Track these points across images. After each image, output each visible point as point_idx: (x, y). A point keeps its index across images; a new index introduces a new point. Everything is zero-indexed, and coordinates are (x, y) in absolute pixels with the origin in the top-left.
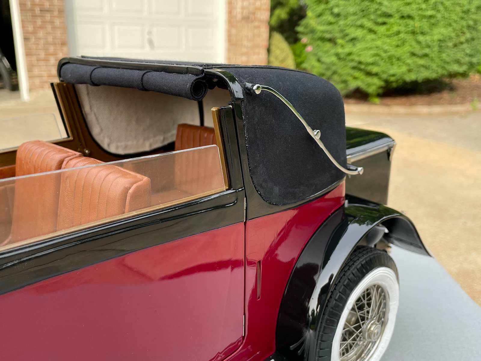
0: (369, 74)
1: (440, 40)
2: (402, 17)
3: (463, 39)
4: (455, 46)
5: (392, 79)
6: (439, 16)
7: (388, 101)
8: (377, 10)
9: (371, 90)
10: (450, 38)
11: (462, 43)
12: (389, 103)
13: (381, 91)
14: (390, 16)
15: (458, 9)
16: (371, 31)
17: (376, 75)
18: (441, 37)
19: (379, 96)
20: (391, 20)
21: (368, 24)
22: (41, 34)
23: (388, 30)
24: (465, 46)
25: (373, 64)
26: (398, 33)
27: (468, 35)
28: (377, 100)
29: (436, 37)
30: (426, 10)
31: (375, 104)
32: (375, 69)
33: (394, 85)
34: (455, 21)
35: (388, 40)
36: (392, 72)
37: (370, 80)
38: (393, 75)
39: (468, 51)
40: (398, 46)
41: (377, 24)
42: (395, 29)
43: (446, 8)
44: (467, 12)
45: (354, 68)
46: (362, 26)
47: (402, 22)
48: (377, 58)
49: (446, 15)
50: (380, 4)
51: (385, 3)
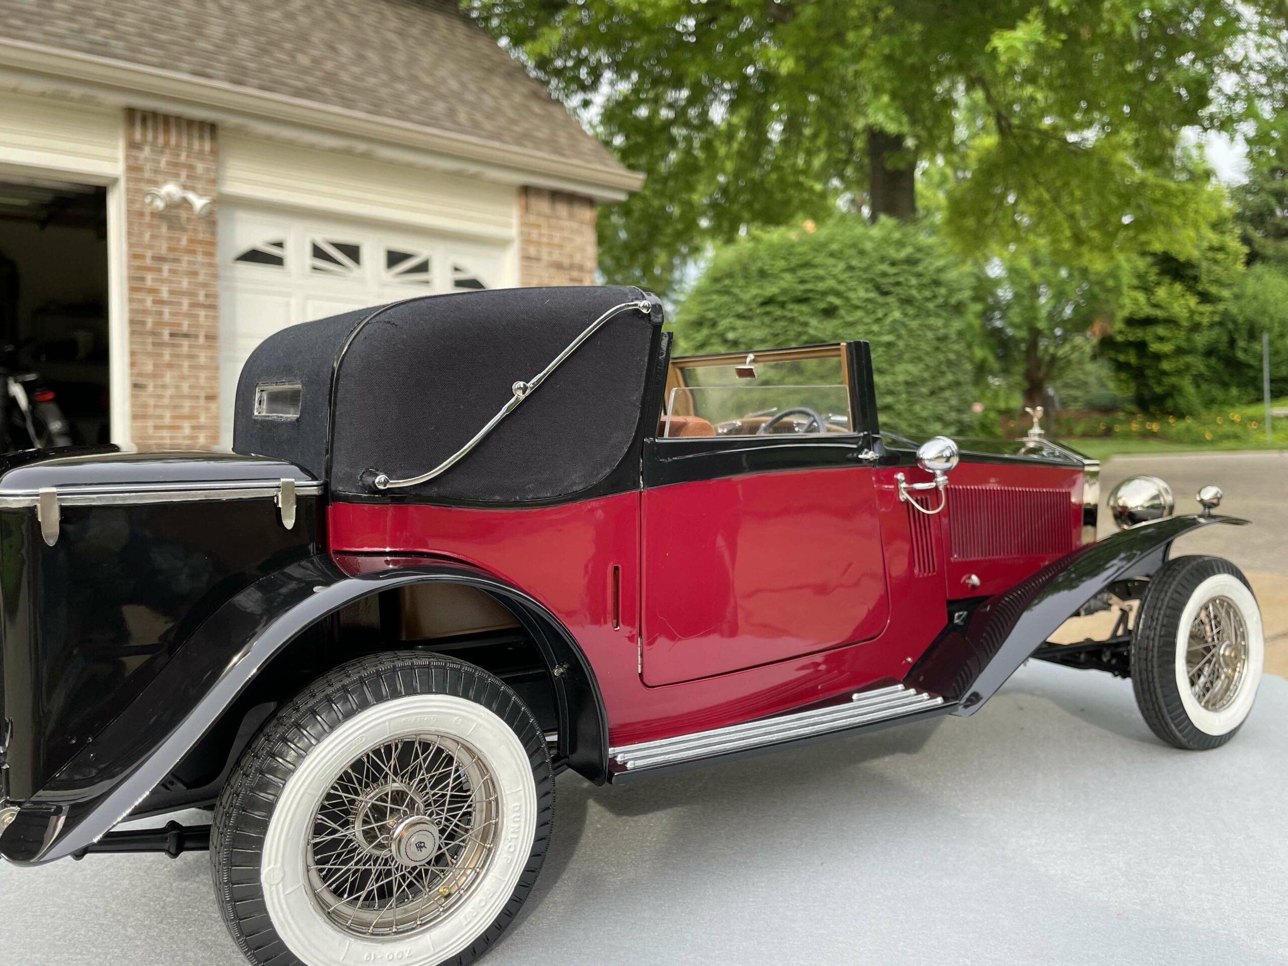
1: (907, 383)
3: (942, 382)
4: (932, 393)
6: (901, 344)
8: (799, 334)
10: (924, 381)
11: (942, 389)
15: (930, 335)
18: (909, 378)
22: (169, 377)
24: (947, 394)
27: (950, 377)
29: (901, 378)
30: (880, 334)
34: (927, 353)
39: (954, 402)
43: (911, 332)
44: (943, 339)
49: (912, 342)
50: (806, 324)
51: (814, 322)
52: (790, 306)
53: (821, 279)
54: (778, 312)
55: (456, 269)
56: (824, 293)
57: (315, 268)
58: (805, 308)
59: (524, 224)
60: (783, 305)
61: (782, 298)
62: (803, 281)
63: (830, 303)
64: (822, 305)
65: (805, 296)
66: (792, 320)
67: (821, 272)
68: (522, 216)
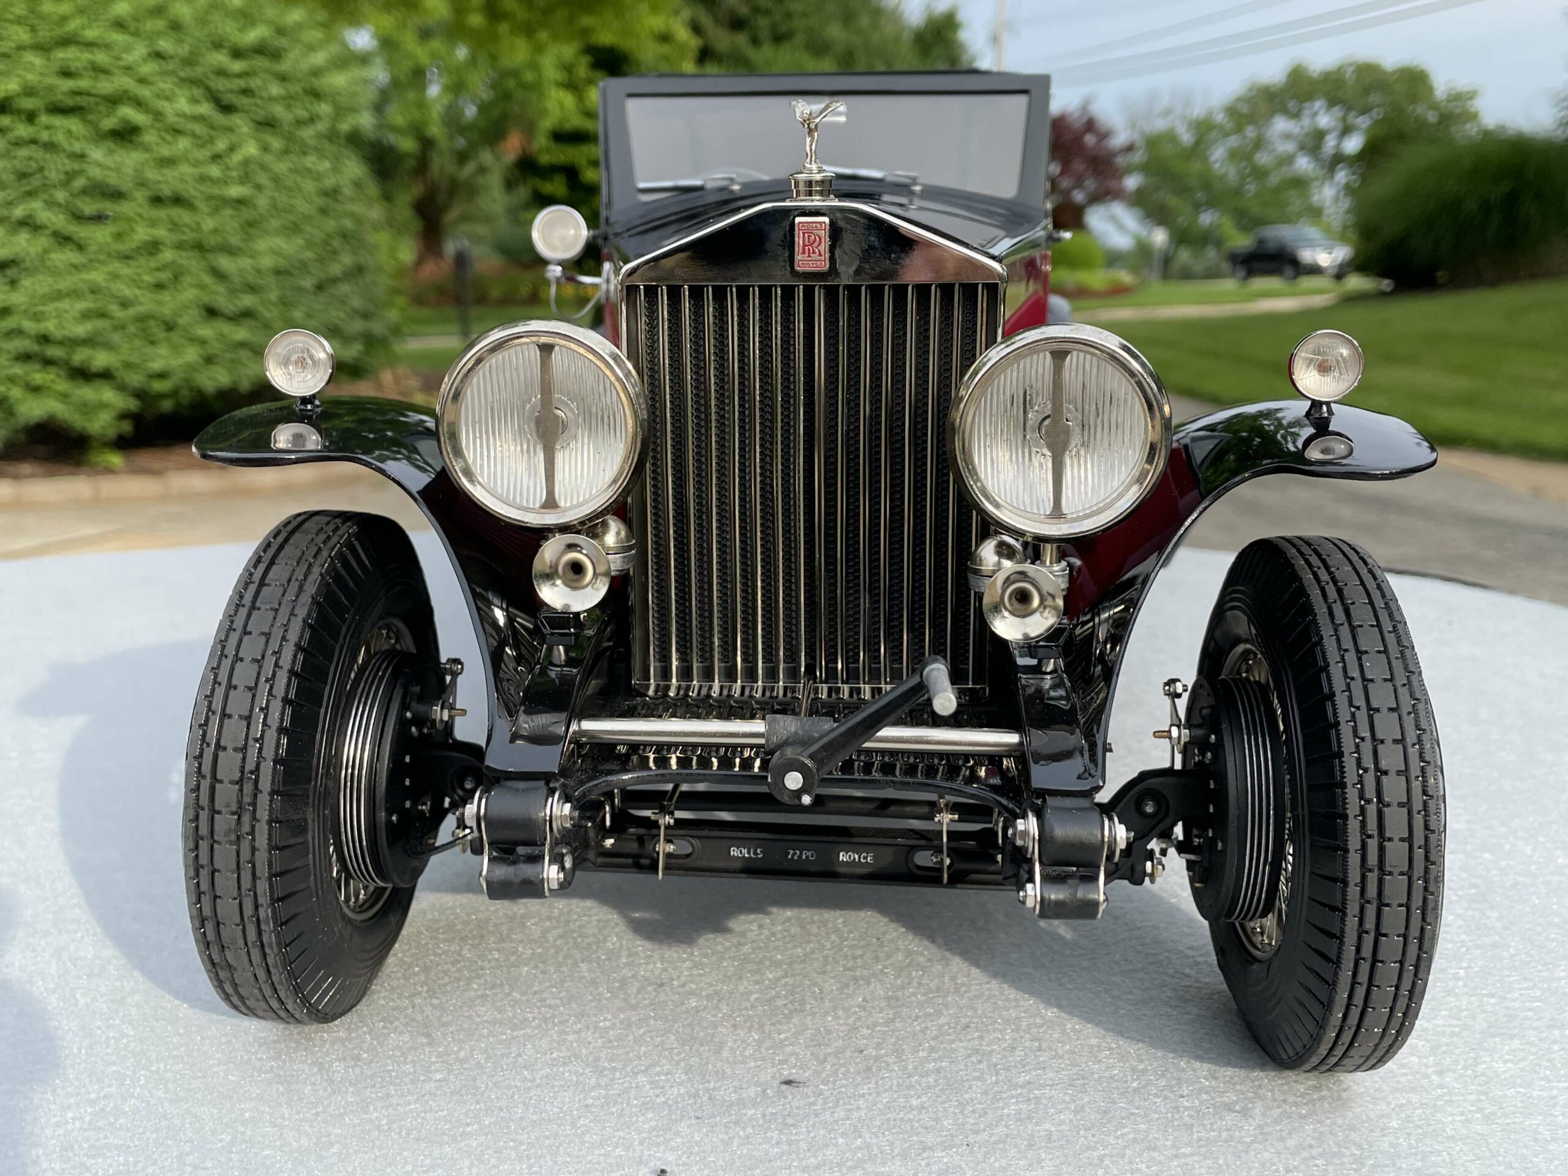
0: (83, 374)
2: (157, 200)
5: (158, 386)
7: (145, 458)
8: (71, 176)
9: (101, 424)
12: (157, 465)
13: (127, 427)
14: (117, 195)
16: (64, 239)
17: (106, 375)
19: (123, 444)
20: (126, 208)
21: (57, 220)
23: (119, 236)
25: (89, 342)
26: (153, 247)
28: (115, 459)
30: (224, 182)
31: (109, 471)
32: (101, 359)
33: (167, 405)
34: (307, 218)
35: (125, 270)
36: (156, 365)
37: (87, 392)
38: (162, 376)
40: (159, 286)
41: (79, 217)
42: (142, 234)
45: (25, 357)
46: (28, 224)
47: (162, 213)
48: (100, 324)
50: (81, 156)
51: (97, 154)
52: (44, 119)
53: (99, 70)
54: (22, 130)
56: (114, 101)
58: (73, 124)
60: (31, 117)
61: (28, 104)
62: (66, 73)
63: (126, 122)
64: (109, 123)
65: (70, 102)
66: (51, 147)
67: (101, 57)
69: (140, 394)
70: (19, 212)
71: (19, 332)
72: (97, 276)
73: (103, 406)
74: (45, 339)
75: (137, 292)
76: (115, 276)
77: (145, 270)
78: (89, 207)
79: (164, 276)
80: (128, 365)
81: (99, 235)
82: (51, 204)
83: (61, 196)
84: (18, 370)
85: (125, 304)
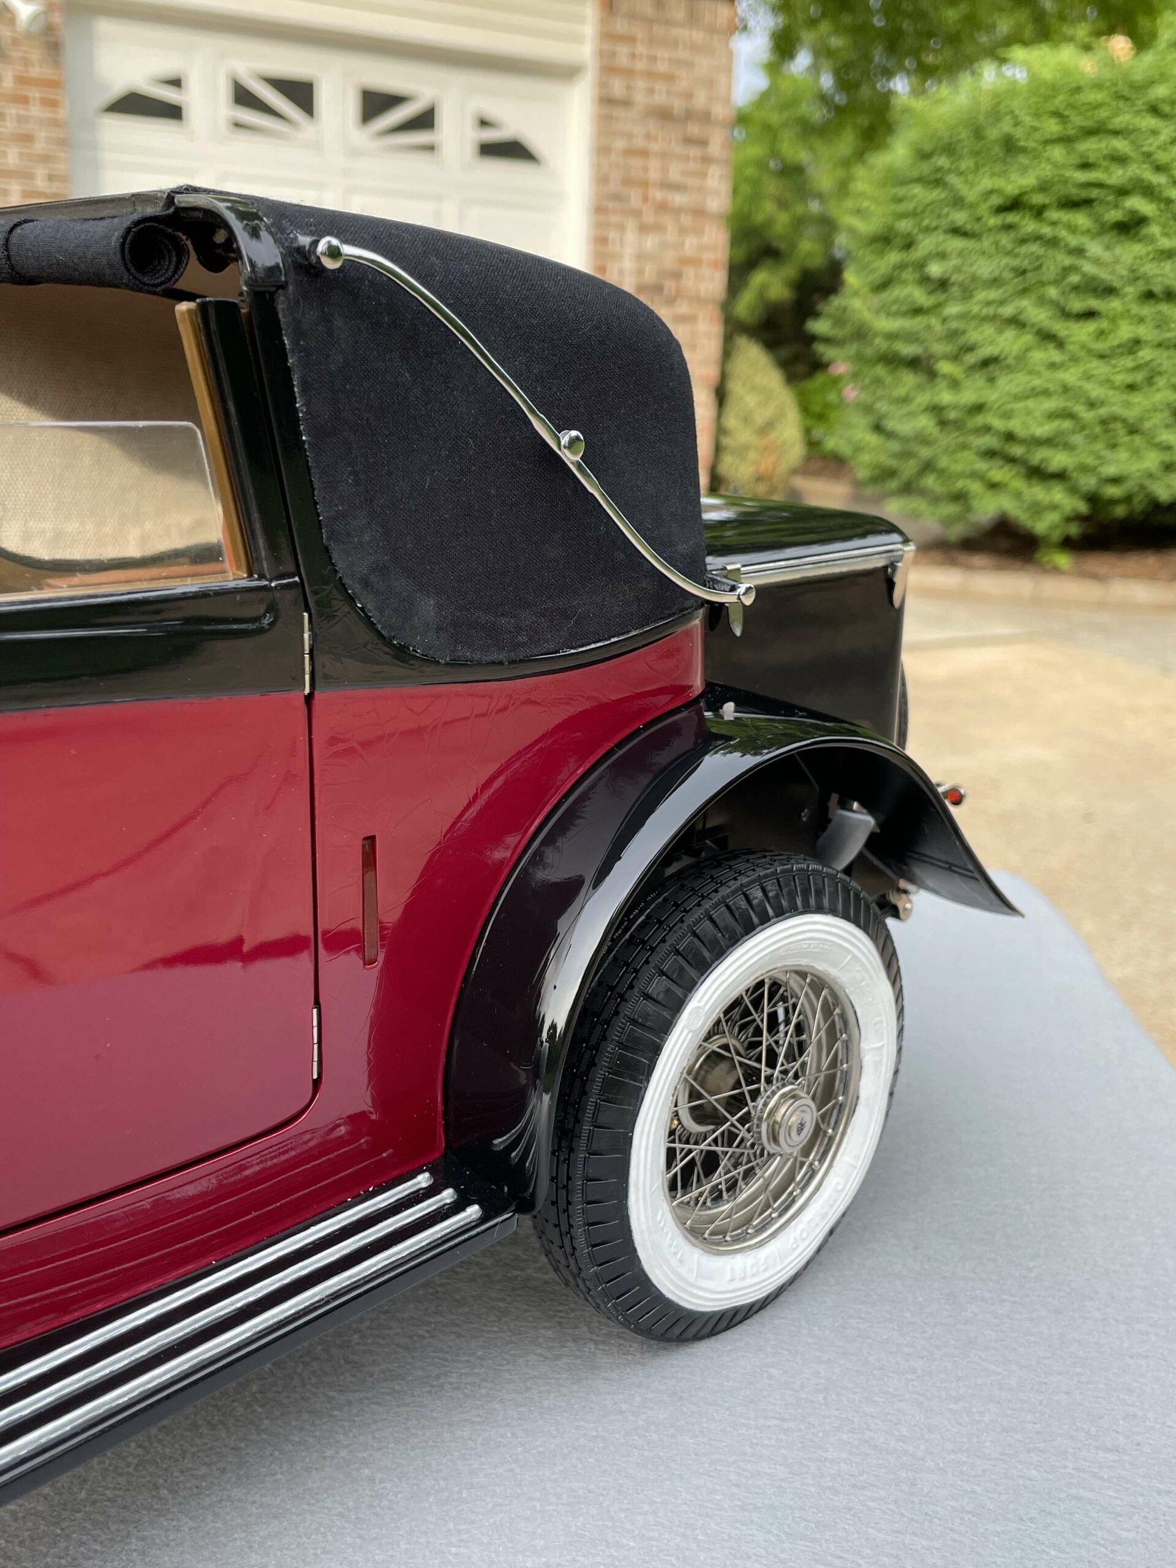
0: (1037, 474)
2: (1149, 296)
5: (1113, 491)
7: (1097, 562)
8: (1066, 271)
9: (1043, 526)
12: (1103, 570)
13: (1074, 530)
14: (1109, 291)
16: (1047, 337)
17: (1060, 476)
19: (1069, 544)
20: (1115, 304)
21: (1040, 316)
23: (1101, 334)
25: (1048, 442)
26: (1134, 346)
28: (1063, 560)
31: (1056, 570)
32: (1058, 460)
33: (1120, 511)
35: (1100, 368)
36: (1111, 470)
37: (1038, 492)
38: (1116, 480)
40: (1131, 387)
41: (1066, 315)
42: (1125, 332)
45: (990, 454)
46: (1016, 322)
47: (1147, 310)
48: (1067, 424)
50: (1079, 252)
51: (1095, 248)
52: (1054, 215)
53: (1120, 159)
54: (1029, 226)
55: (484, 123)
56: (1123, 192)
57: (238, 125)
58: (1081, 219)
59: (607, 36)
60: (1039, 212)
61: (1038, 199)
62: (1086, 166)
63: (1133, 213)
64: (1114, 215)
65: (1084, 194)
66: (1053, 242)
67: (1121, 145)
68: (603, 21)
69: (1093, 499)
70: (1008, 311)
71: (987, 429)
72: (1070, 376)
73: (1054, 507)
74: (1010, 437)
75: (1111, 393)
76: (1088, 377)
77: (1121, 371)
78: (1077, 304)
79: (1139, 377)
80: (1084, 469)
81: (1081, 333)
82: (1042, 301)
83: (1052, 292)
84: (981, 465)
85: (1092, 405)
